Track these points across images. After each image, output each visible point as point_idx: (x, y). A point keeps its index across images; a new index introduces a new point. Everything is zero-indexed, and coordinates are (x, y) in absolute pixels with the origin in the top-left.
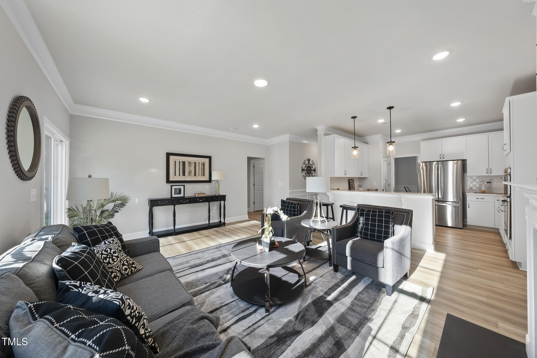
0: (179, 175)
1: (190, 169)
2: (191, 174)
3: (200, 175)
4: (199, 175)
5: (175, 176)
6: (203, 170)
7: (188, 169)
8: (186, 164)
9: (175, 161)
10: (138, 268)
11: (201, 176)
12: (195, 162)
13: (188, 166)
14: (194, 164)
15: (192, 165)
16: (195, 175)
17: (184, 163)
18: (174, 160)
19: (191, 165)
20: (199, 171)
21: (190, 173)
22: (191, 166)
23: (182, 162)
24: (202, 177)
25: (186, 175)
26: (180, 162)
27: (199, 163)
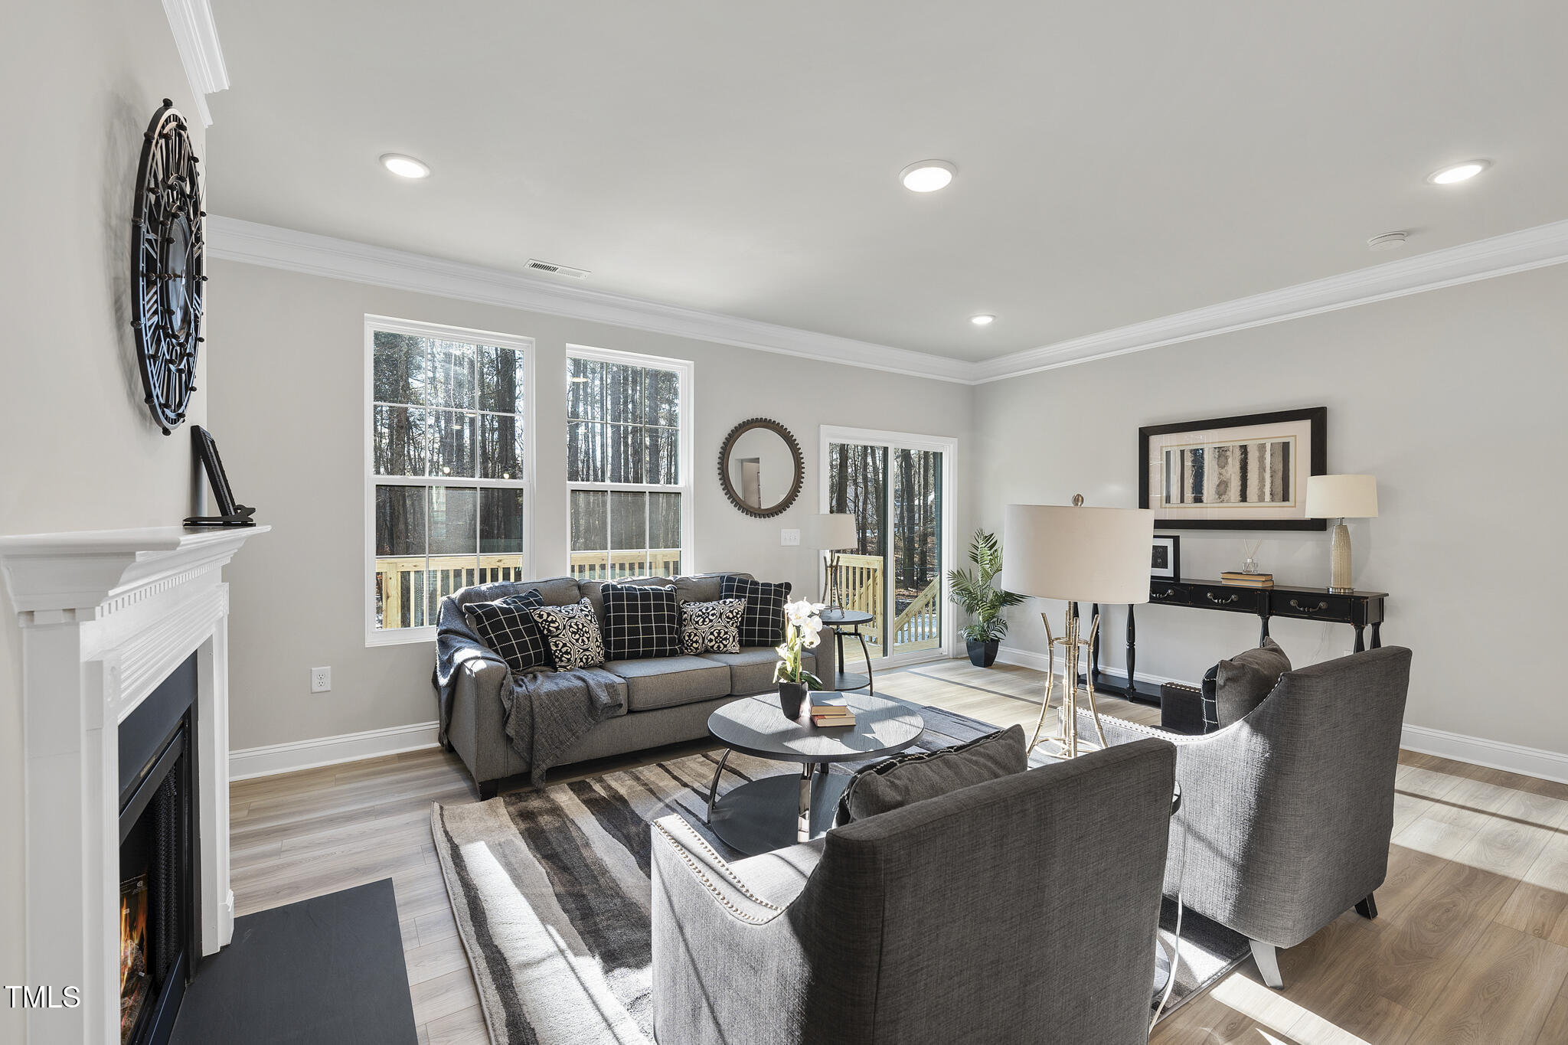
0: (1182, 501)
1: (1221, 474)
2: (1225, 492)
3: (1268, 497)
4: (1261, 499)
5: (1168, 505)
6: (1280, 474)
7: (1216, 475)
8: (1206, 456)
9: (1168, 453)
10: (729, 647)
11: (1273, 500)
12: (1241, 446)
13: (1215, 463)
14: (1238, 453)
15: (1230, 460)
16: (1244, 498)
17: (1198, 456)
18: (1165, 450)
19: (1227, 459)
20: (1262, 480)
21: (1222, 488)
22: (1227, 463)
23: (1191, 451)
24: (1274, 504)
25: (1205, 498)
26: (1182, 452)
27: (1262, 448)
